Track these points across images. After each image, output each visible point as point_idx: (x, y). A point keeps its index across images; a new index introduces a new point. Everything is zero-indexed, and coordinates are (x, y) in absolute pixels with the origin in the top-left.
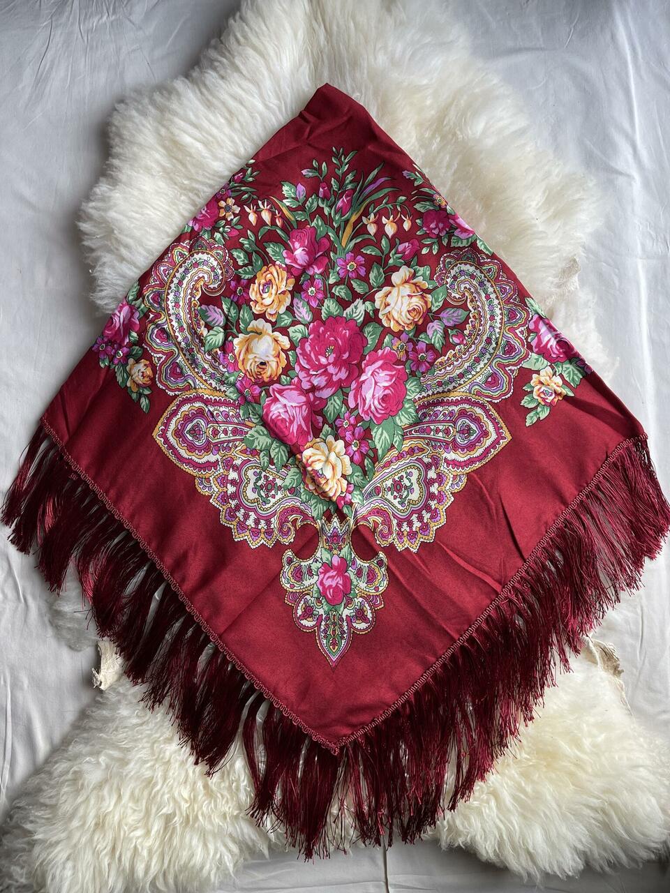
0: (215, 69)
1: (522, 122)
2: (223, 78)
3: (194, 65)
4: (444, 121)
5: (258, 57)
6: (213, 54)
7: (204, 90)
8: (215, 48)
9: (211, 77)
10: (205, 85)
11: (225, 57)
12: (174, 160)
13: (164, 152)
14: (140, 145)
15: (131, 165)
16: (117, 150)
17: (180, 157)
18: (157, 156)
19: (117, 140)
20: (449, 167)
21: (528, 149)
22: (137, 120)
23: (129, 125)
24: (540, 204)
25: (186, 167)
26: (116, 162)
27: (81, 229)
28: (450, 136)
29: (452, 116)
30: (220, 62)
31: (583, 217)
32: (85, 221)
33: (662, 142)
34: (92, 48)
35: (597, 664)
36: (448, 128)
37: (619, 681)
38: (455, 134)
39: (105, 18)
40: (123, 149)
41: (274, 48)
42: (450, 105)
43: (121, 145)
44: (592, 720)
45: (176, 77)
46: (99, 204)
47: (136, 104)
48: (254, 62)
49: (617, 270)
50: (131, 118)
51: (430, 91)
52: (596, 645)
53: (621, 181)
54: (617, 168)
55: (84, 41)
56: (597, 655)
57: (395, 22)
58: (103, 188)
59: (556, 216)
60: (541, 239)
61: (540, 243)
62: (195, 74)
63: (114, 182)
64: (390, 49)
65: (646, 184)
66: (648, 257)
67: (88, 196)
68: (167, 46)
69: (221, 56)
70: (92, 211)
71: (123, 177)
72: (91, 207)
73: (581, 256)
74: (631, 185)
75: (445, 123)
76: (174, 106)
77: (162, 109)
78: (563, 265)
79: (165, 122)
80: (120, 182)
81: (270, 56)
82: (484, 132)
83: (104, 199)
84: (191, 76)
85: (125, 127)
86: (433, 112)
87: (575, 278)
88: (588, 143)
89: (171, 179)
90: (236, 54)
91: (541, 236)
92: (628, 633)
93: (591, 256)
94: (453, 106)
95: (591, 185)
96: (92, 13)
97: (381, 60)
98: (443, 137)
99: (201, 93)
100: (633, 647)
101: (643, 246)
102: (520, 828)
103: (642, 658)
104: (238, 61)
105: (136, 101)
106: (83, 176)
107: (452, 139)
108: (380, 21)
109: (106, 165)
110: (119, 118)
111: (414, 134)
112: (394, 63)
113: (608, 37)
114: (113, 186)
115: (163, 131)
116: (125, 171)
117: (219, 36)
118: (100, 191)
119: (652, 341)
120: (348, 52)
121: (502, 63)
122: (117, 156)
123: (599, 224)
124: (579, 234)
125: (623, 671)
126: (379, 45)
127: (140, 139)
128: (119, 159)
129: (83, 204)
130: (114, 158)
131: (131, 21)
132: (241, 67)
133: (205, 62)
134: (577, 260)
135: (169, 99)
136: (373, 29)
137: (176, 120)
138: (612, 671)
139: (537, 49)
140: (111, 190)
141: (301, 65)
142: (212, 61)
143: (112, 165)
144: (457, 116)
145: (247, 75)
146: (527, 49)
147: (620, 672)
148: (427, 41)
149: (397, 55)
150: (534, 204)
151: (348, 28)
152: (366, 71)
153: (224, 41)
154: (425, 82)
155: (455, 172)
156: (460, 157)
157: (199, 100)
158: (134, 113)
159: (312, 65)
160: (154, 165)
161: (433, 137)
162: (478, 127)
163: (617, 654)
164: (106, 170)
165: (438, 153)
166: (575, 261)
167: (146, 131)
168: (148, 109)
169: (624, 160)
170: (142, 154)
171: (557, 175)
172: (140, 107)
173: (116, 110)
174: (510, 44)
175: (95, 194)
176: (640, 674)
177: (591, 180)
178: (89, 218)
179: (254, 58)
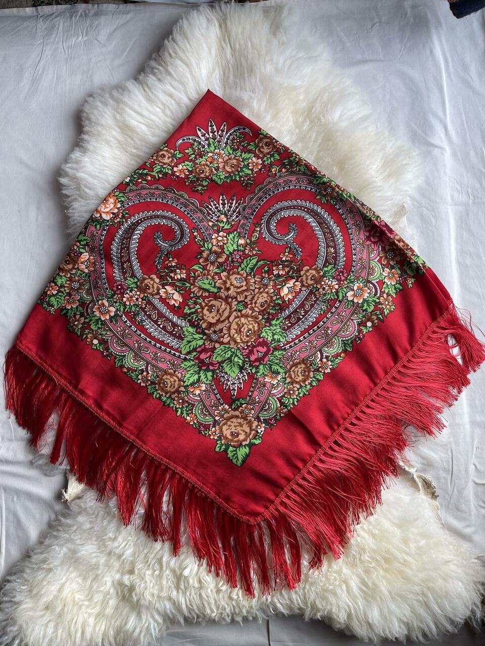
0: (154, 74)
1: (366, 111)
2: (159, 80)
3: (141, 72)
4: (312, 110)
5: (184, 67)
6: (153, 63)
7: (146, 88)
8: (155, 60)
9: (151, 79)
10: (147, 85)
11: (162, 66)
12: (126, 136)
13: (119, 130)
14: (102, 125)
15: (96, 139)
16: (86, 129)
17: (130, 134)
18: (114, 133)
19: (87, 122)
20: (315, 141)
21: (370, 129)
22: (100, 109)
23: (95, 112)
24: (378, 168)
25: (134, 141)
26: (86, 137)
27: (61, 182)
28: (316, 121)
29: (318, 106)
30: (158, 69)
31: (409, 176)
32: (64, 177)
33: (465, 124)
34: (71, 58)
35: (419, 490)
36: (314, 115)
37: (436, 503)
38: (319, 119)
39: (80, 38)
40: (91, 128)
41: (195, 61)
42: (317, 99)
43: (90, 126)
44: (416, 531)
45: (128, 80)
46: (74, 166)
47: (100, 97)
48: (181, 69)
49: (433, 213)
50: (96, 107)
51: (302, 90)
52: (419, 477)
53: (436, 152)
54: (434, 143)
55: (65, 54)
56: (420, 485)
57: (279, 42)
58: (77, 154)
59: (390, 176)
60: (379, 191)
61: (379, 194)
62: (141, 78)
63: (85, 150)
64: (275, 61)
65: (454, 154)
66: (455, 205)
67: (66, 160)
68: (123, 57)
69: (159, 65)
70: (68, 170)
71: (90, 147)
72: (67, 168)
73: (408, 203)
74: (443, 154)
75: (313, 111)
76: (126, 99)
77: (118, 101)
78: (395, 209)
79: (119, 110)
80: (89, 150)
81: (192, 65)
82: (340, 118)
83: (77, 162)
84: (139, 79)
85: (92, 113)
86: (304, 104)
87: (405, 219)
88: (413, 125)
89: (124, 149)
90: (169, 64)
91: (379, 189)
92: (442, 470)
93: (415, 203)
94: (318, 101)
95: (414, 154)
96: (72, 34)
97: (269, 69)
98: (311, 121)
99: (144, 90)
100: (445, 479)
101: (452, 197)
102: (363, 607)
103: (452, 487)
104: (170, 69)
105: (100, 95)
106: (64, 146)
107: (317, 123)
108: (268, 42)
109: (80, 139)
110: (88, 107)
111: (291, 119)
112: (277, 71)
113: (428, 52)
114: (85, 153)
115: (118, 117)
116: (92, 143)
117: (158, 51)
118: (75, 156)
119: (459, 263)
120: (247, 62)
121: (353, 70)
122: (87, 133)
123: (420, 181)
124: (406, 188)
125: (438, 496)
126: (267, 59)
127: (103, 122)
128: (88, 135)
129: (63, 165)
130: (84, 134)
131: (98, 41)
132: (173, 72)
133: (148, 70)
134: (405, 206)
135: (122, 95)
136: (264, 48)
137: (127, 109)
138: (431, 496)
139: (378, 61)
140: (82, 156)
141: (213, 72)
142: (153, 68)
143: (83, 139)
144: (321, 106)
145: (177, 78)
146: (372, 61)
147: (436, 497)
148: (301, 56)
149: (280, 65)
150: (374, 167)
151: (247, 46)
152: (258, 77)
153: (161, 55)
154: (299, 83)
155: (320, 145)
156: (323, 135)
157: (142, 95)
158: (99, 104)
159: (222, 72)
160: (112, 139)
161: (305, 120)
162: (336, 115)
163: (434, 484)
164: (79, 142)
165: (308, 132)
166: (403, 206)
167: (107, 116)
168: (108, 101)
169: (439, 138)
170: (104, 132)
171: (391, 148)
172: (103, 100)
173: (86, 101)
174: (359, 57)
175: (71, 158)
176: (451, 498)
177: (415, 152)
178: (66, 175)
179: (181, 67)
